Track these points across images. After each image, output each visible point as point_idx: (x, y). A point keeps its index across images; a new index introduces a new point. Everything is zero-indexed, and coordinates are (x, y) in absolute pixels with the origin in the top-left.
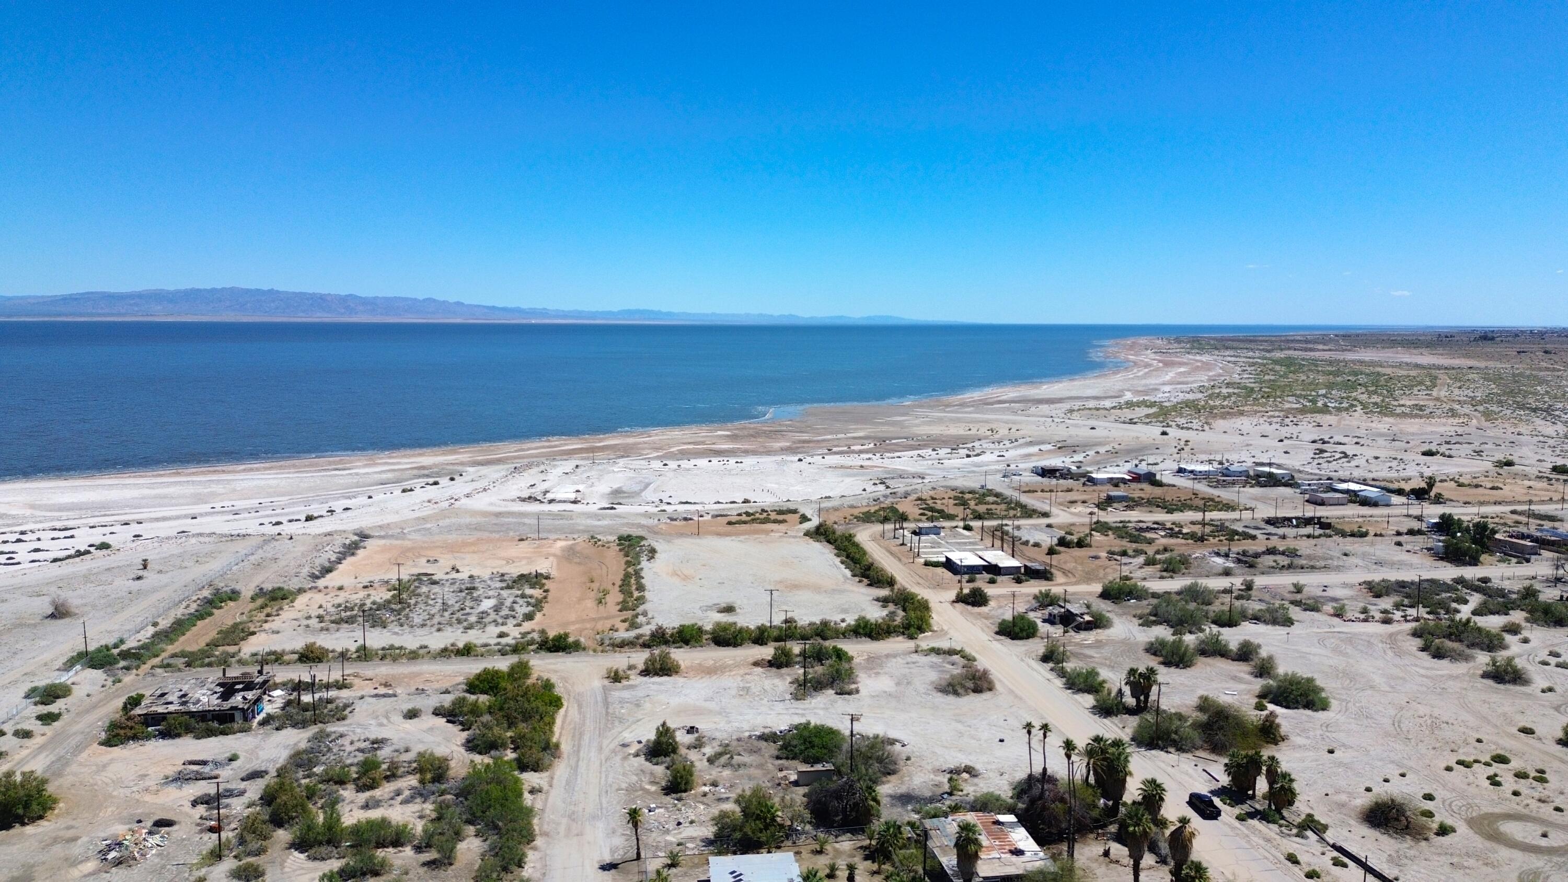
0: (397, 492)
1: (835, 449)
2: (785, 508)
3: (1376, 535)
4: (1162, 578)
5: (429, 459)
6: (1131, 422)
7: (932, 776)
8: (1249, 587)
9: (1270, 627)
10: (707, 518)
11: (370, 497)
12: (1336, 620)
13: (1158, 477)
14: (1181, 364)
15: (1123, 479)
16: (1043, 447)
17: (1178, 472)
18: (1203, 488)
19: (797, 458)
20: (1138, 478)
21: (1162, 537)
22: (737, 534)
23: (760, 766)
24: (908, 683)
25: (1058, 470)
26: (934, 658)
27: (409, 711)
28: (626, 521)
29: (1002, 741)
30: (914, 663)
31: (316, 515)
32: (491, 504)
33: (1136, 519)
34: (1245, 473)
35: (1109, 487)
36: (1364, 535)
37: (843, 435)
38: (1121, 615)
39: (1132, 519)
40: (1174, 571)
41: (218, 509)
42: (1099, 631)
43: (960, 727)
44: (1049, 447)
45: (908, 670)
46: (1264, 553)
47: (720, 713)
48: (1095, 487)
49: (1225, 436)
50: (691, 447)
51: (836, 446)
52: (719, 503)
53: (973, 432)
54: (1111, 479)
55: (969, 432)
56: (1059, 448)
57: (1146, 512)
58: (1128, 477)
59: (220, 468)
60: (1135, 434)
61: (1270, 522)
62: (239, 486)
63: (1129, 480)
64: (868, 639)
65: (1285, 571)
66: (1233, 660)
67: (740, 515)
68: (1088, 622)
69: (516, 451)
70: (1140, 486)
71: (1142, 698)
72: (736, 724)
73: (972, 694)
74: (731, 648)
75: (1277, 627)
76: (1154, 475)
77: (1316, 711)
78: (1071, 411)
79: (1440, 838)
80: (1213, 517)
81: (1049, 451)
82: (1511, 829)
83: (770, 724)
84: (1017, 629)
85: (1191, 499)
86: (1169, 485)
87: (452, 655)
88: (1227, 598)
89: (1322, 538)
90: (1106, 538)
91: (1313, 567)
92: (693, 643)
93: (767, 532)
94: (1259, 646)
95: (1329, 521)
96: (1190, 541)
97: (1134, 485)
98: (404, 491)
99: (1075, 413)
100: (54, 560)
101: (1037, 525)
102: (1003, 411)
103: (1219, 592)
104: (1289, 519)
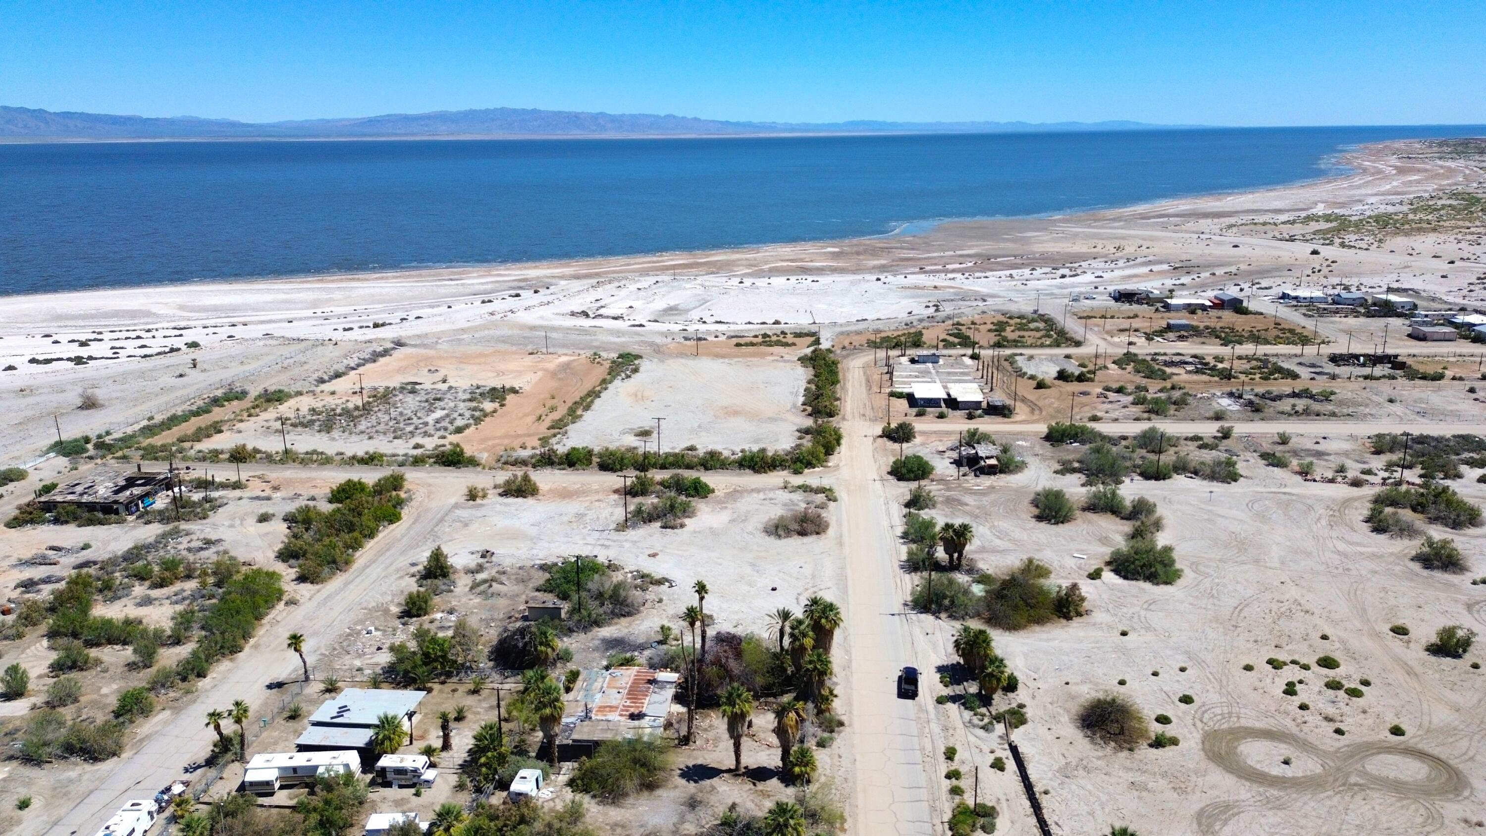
0: (478, 303)
1: (928, 268)
2: (805, 331)
3: (1454, 378)
4: (1137, 419)
6: (1292, 239)
8: (1226, 435)
9: (1205, 482)
10: (722, 338)
11: (449, 307)
12: (1299, 478)
14: (1419, 171)
15: (1204, 305)
16: (1156, 268)
17: (1281, 298)
18: (1294, 317)
19: (875, 277)
20: (1220, 304)
21: (1190, 372)
22: (745, 355)
23: (514, 597)
24: (744, 521)
25: (1135, 294)
26: (795, 496)
27: (262, 515)
28: (642, 338)
29: (774, 589)
30: (769, 499)
31: (387, 322)
32: (542, 318)
33: (1174, 351)
34: (1363, 302)
35: (1185, 313)
36: (1439, 377)
37: (952, 253)
38: (1044, 459)
39: (1168, 351)
40: (1157, 413)
41: (319, 314)
42: (1002, 476)
44: (1165, 267)
45: (756, 507)
46: (1288, 396)
48: (1166, 314)
49: (1392, 255)
50: (785, 264)
52: (750, 323)
53: (1099, 249)
54: (1189, 305)
55: (1091, 250)
57: (1196, 343)
58: (1208, 303)
59: (360, 276)
60: (1277, 253)
61: (1335, 359)
62: (354, 293)
63: (1210, 307)
65: (1294, 418)
66: (1122, 518)
67: (756, 336)
68: (991, 466)
70: (1220, 313)
71: (956, 555)
72: (534, 552)
73: (796, 537)
74: (609, 473)
75: (1215, 483)
76: (1241, 302)
77: (1157, 584)
78: (1231, 226)
79: (1154, 750)
80: (1267, 352)
84: (904, 470)
85: (1266, 330)
86: (1255, 313)
88: (1192, 446)
89: (1383, 380)
90: (1120, 372)
91: (1333, 414)
93: (764, 355)
95: (1405, 360)
96: (1216, 379)
97: (1214, 313)
98: (483, 302)
99: (1233, 229)
100: (145, 356)
101: (1056, 355)
102: (1154, 226)
103: (1186, 439)
104: (1357, 357)
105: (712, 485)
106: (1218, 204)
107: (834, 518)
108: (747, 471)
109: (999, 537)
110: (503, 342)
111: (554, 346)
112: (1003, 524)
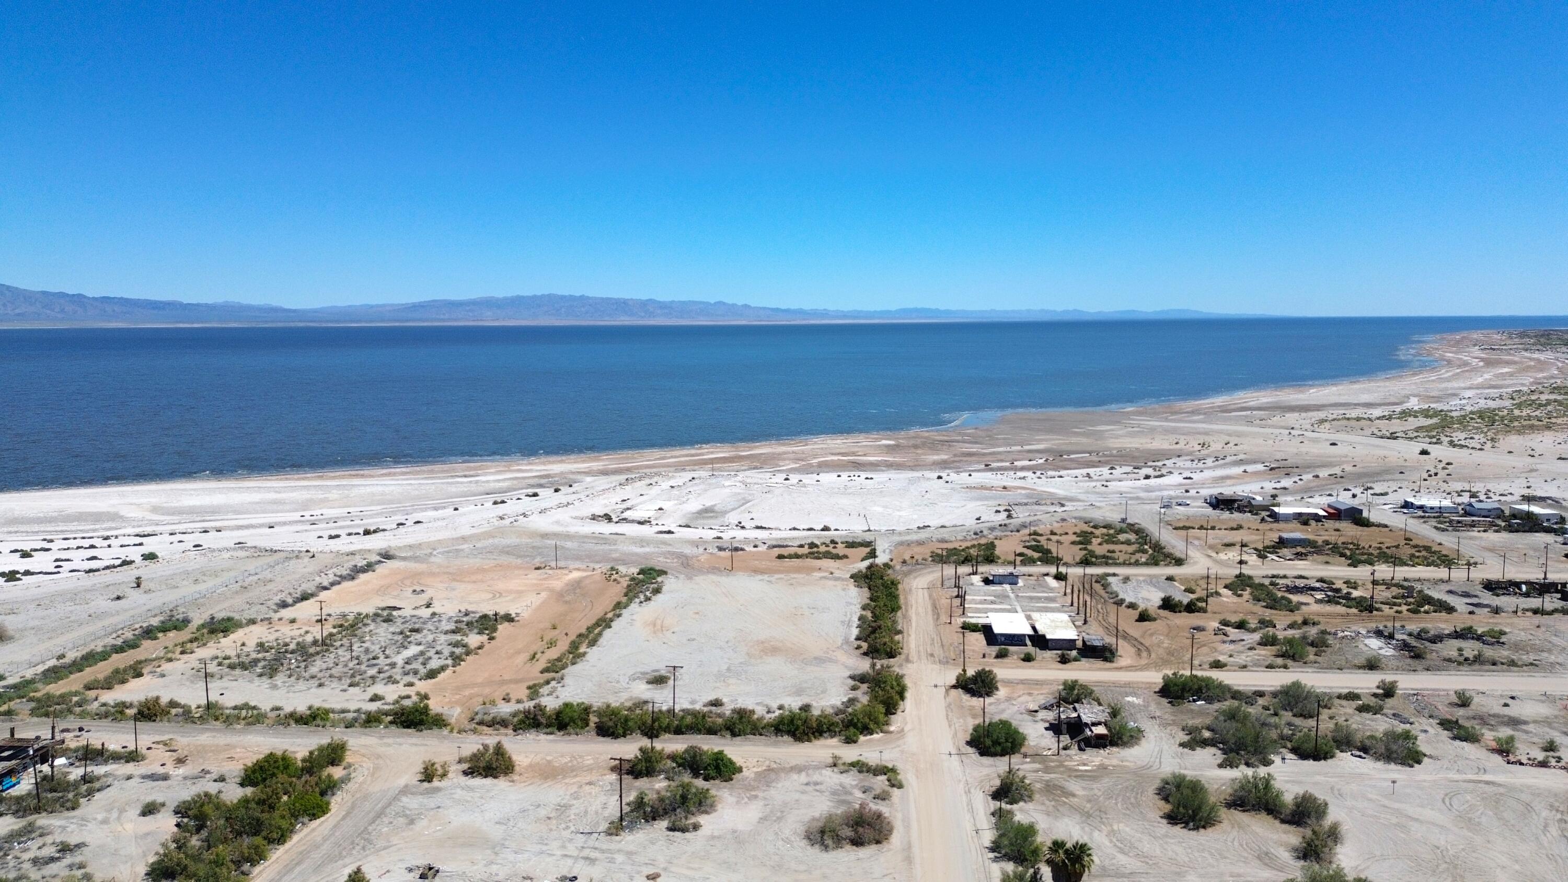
0: (489, 504)
1: (994, 465)
2: (859, 540)
4: (1270, 667)
6: (1393, 437)
8: (1388, 691)
9: (1380, 765)
10: (762, 548)
11: (456, 509)
12: (1498, 759)
14: (1508, 363)
15: (1316, 514)
16: (1250, 468)
17: (1403, 507)
18: (1425, 531)
19: (937, 475)
20: (1336, 514)
21: (1318, 601)
22: (788, 571)
24: (778, 819)
25: (1235, 501)
26: (848, 779)
27: (155, 804)
28: (670, 549)
30: (814, 785)
31: (380, 528)
32: (558, 522)
33: (1296, 573)
34: (1499, 513)
35: (1295, 525)
37: (1019, 448)
38: (1165, 725)
39: (1289, 573)
40: (1293, 658)
41: (308, 517)
42: (1115, 749)
44: (1260, 467)
45: (796, 797)
46: (1450, 636)
48: (1275, 525)
49: (1510, 457)
50: (835, 458)
51: (993, 462)
52: (795, 529)
53: (1181, 446)
54: (1300, 514)
55: (1178, 446)
56: (1273, 469)
57: (1319, 563)
58: (1322, 513)
59: (366, 472)
60: (1382, 453)
61: (1491, 586)
62: (355, 492)
63: (1324, 517)
65: (1465, 668)
66: (1283, 821)
67: (801, 546)
68: (1099, 737)
70: (1337, 525)
73: (849, 847)
74: (608, 739)
75: (1392, 766)
76: (1360, 512)
78: (1322, 421)
80: (1408, 576)
84: (988, 742)
85: (1397, 547)
86: (1379, 525)
87: (292, 722)
88: (1349, 708)
89: (1556, 615)
90: (1235, 599)
91: (1512, 663)
93: (811, 570)
96: (1354, 611)
97: (1330, 524)
98: (495, 503)
99: (1326, 425)
100: (91, 571)
101: (1155, 576)
102: (1237, 420)
103: (1339, 697)
104: (1518, 585)
105: (738, 760)
106: (1301, 396)
107: (899, 815)
108: (786, 738)
109: (1122, 851)
110: (508, 553)
111: (566, 559)
112: (1126, 828)
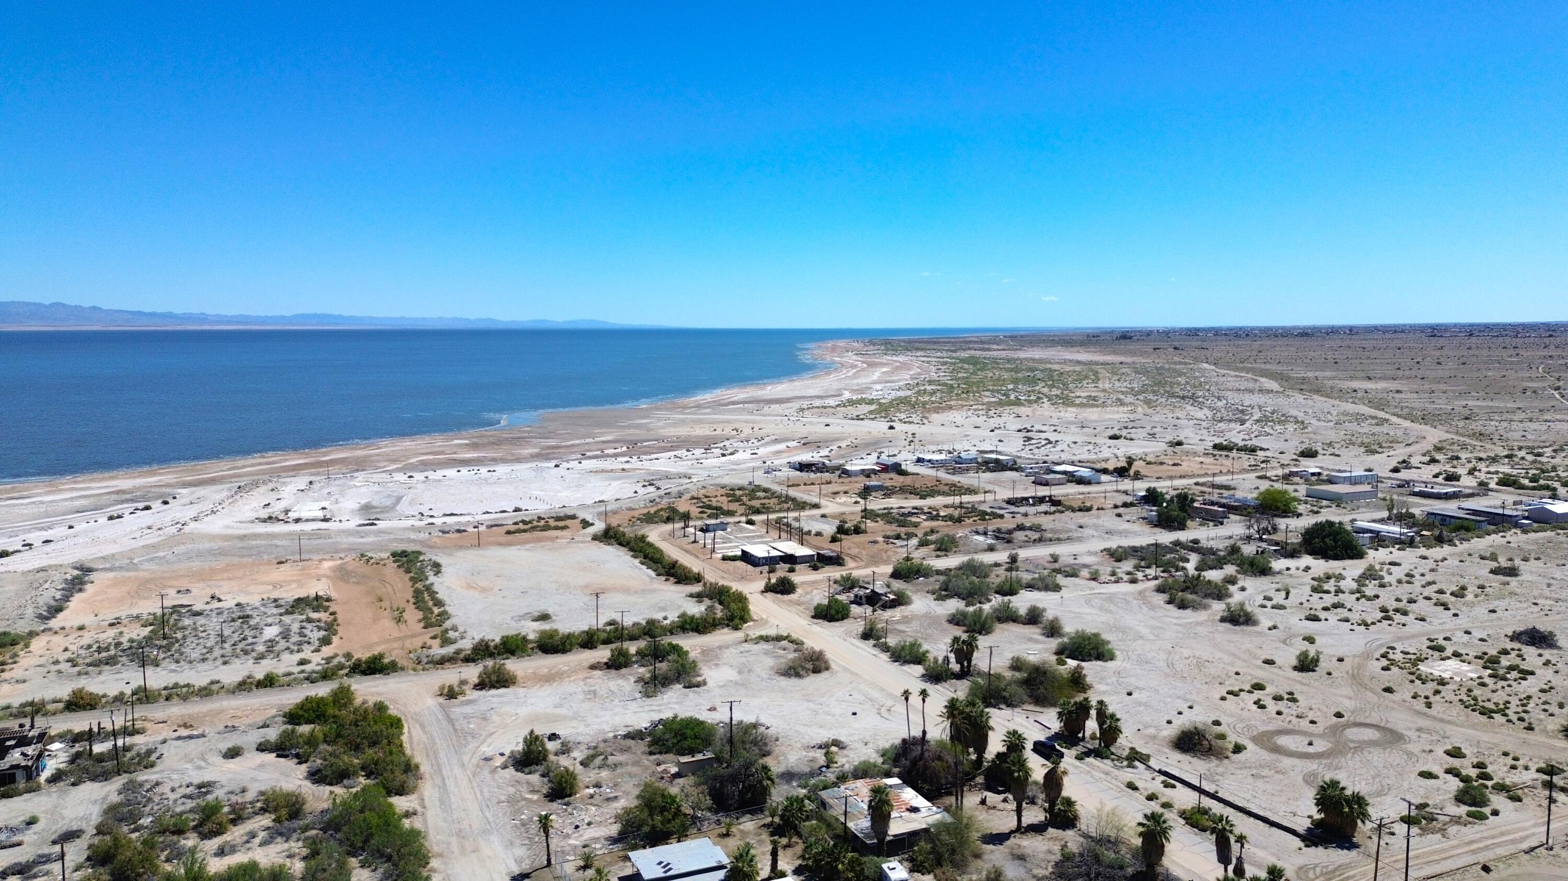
0: (103, 520)
1: (588, 454)
2: (562, 515)
3: (1098, 509)
4: (938, 556)
5: (125, 482)
6: (858, 418)
7: (804, 753)
8: (1014, 559)
9: (1043, 593)
11: (71, 527)
12: (1093, 583)
13: (903, 467)
14: (883, 365)
15: (874, 470)
16: (789, 444)
17: (918, 462)
18: (944, 475)
19: (552, 464)
20: (886, 469)
21: (925, 520)
23: (637, 763)
24: (750, 671)
25: (813, 464)
26: (764, 646)
27: (229, 750)
28: (392, 536)
29: (854, 714)
30: (748, 652)
31: (11, 549)
33: (897, 506)
34: (974, 460)
36: (1089, 509)
37: (591, 440)
38: (916, 592)
39: (893, 506)
40: (946, 550)
42: (903, 607)
43: (812, 705)
44: (794, 444)
45: (744, 659)
46: (1015, 529)
47: (575, 718)
48: (850, 479)
49: (946, 427)
50: (431, 457)
51: (588, 451)
52: (488, 513)
53: (719, 432)
54: (863, 470)
55: (714, 433)
56: (804, 444)
57: (902, 499)
58: (876, 468)
60: (864, 429)
61: (1010, 502)
63: (879, 471)
64: (695, 634)
65: (1038, 544)
66: (1027, 624)
67: (515, 524)
68: (893, 600)
69: (229, 469)
70: (889, 475)
71: (966, 664)
72: (596, 727)
74: (559, 655)
75: (1049, 593)
76: (900, 465)
77: (1106, 661)
78: (802, 410)
79: (1236, 755)
80: (961, 501)
81: (796, 447)
82: (1283, 741)
83: (629, 723)
85: (936, 486)
86: (913, 474)
87: (254, 688)
89: (1057, 514)
90: (877, 524)
91: (1059, 539)
92: (518, 653)
94: (1044, 610)
95: (1060, 498)
96: (949, 523)
97: (883, 475)
98: (111, 518)
99: (806, 412)
101: (814, 516)
102: (733, 411)
103: (991, 566)
104: (1026, 499)
106: (763, 392)
111: (309, 552)
